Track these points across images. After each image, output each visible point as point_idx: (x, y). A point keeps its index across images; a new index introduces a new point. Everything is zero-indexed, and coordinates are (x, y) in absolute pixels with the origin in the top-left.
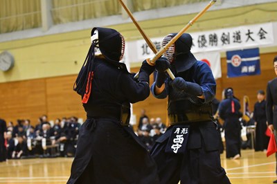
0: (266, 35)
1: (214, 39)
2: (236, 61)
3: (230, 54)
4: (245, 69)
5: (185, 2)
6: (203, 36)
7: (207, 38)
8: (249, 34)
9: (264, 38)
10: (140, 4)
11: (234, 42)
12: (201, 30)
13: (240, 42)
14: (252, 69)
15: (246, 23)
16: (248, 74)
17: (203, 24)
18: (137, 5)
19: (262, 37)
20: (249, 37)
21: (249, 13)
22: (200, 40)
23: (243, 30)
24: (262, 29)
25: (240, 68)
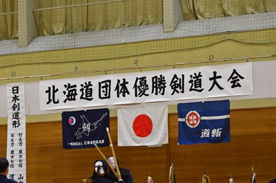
0: (241, 82)
1: (159, 84)
2: (193, 120)
3: (183, 109)
4: (205, 133)
5: (118, 24)
6: (143, 79)
7: (149, 83)
8: (215, 78)
9: (239, 85)
10: (46, 25)
11: (191, 90)
12: (141, 69)
13: (200, 91)
14: (216, 133)
15: (211, 61)
16: (210, 140)
17: (143, 61)
18: (42, 25)
19: (235, 84)
20: (215, 83)
21: (217, 46)
22: (138, 84)
23: (206, 72)
24: (235, 71)
25: (198, 130)
